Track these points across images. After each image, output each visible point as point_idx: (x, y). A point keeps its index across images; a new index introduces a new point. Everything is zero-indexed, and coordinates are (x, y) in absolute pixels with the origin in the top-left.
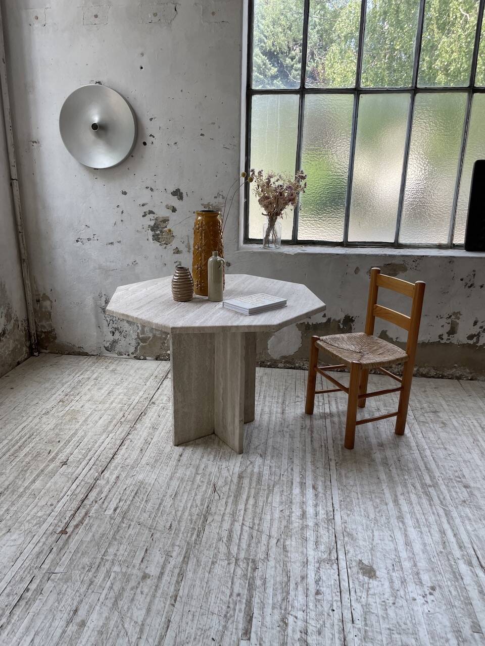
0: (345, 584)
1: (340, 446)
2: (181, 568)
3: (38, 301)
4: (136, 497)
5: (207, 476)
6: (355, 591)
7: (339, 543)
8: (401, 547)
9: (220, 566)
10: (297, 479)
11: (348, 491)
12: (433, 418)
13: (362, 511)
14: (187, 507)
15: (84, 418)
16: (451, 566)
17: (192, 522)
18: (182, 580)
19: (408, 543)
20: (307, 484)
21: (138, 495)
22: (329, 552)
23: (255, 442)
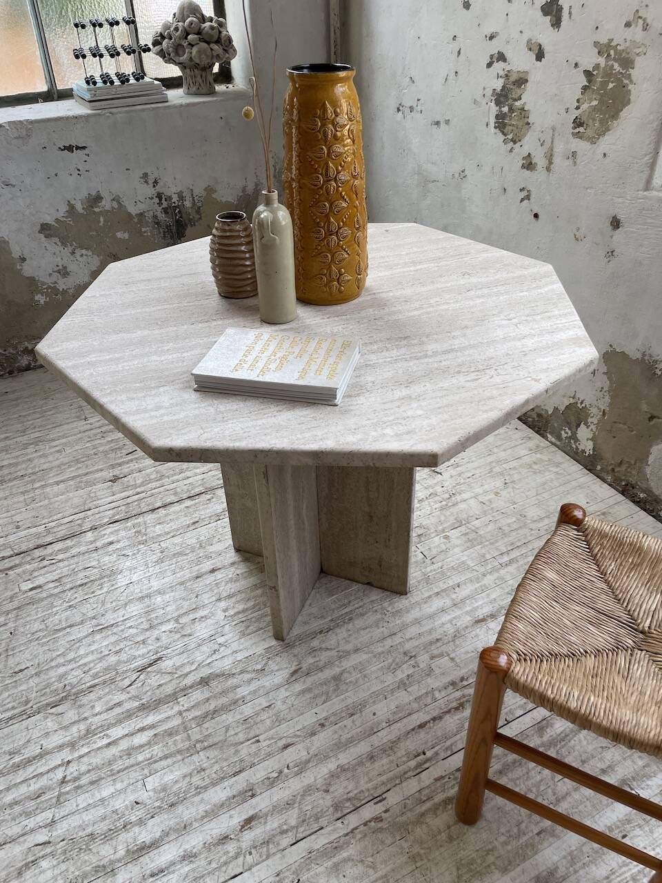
5: (177, 636)
10: (256, 775)
14: (79, 661)
17: (43, 689)
21: (80, 588)
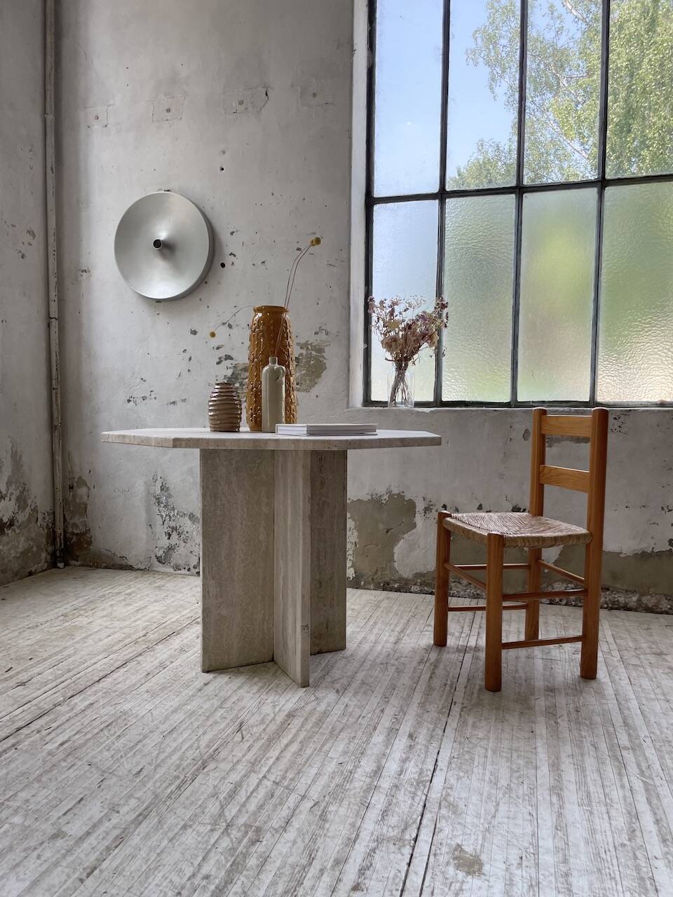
0: (415, 880)
1: (477, 687)
2: (125, 829)
3: (71, 488)
4: (106, 732)
5: (235, 712)
6: (432, 893)
7: (428, 816)
8: (546, 832)
9: (195, 832)
11: (471, 746)
12: (653, 662)
13: (488, 773)
14: (181, 748)
15: (84, 635)
16: (638, 868)
17: (178, 768)
18: (116, 847)
19: (560, 827)
20: (401, 731)
21: (110, 728)
22: (402, 827)
23: (336, 673)
